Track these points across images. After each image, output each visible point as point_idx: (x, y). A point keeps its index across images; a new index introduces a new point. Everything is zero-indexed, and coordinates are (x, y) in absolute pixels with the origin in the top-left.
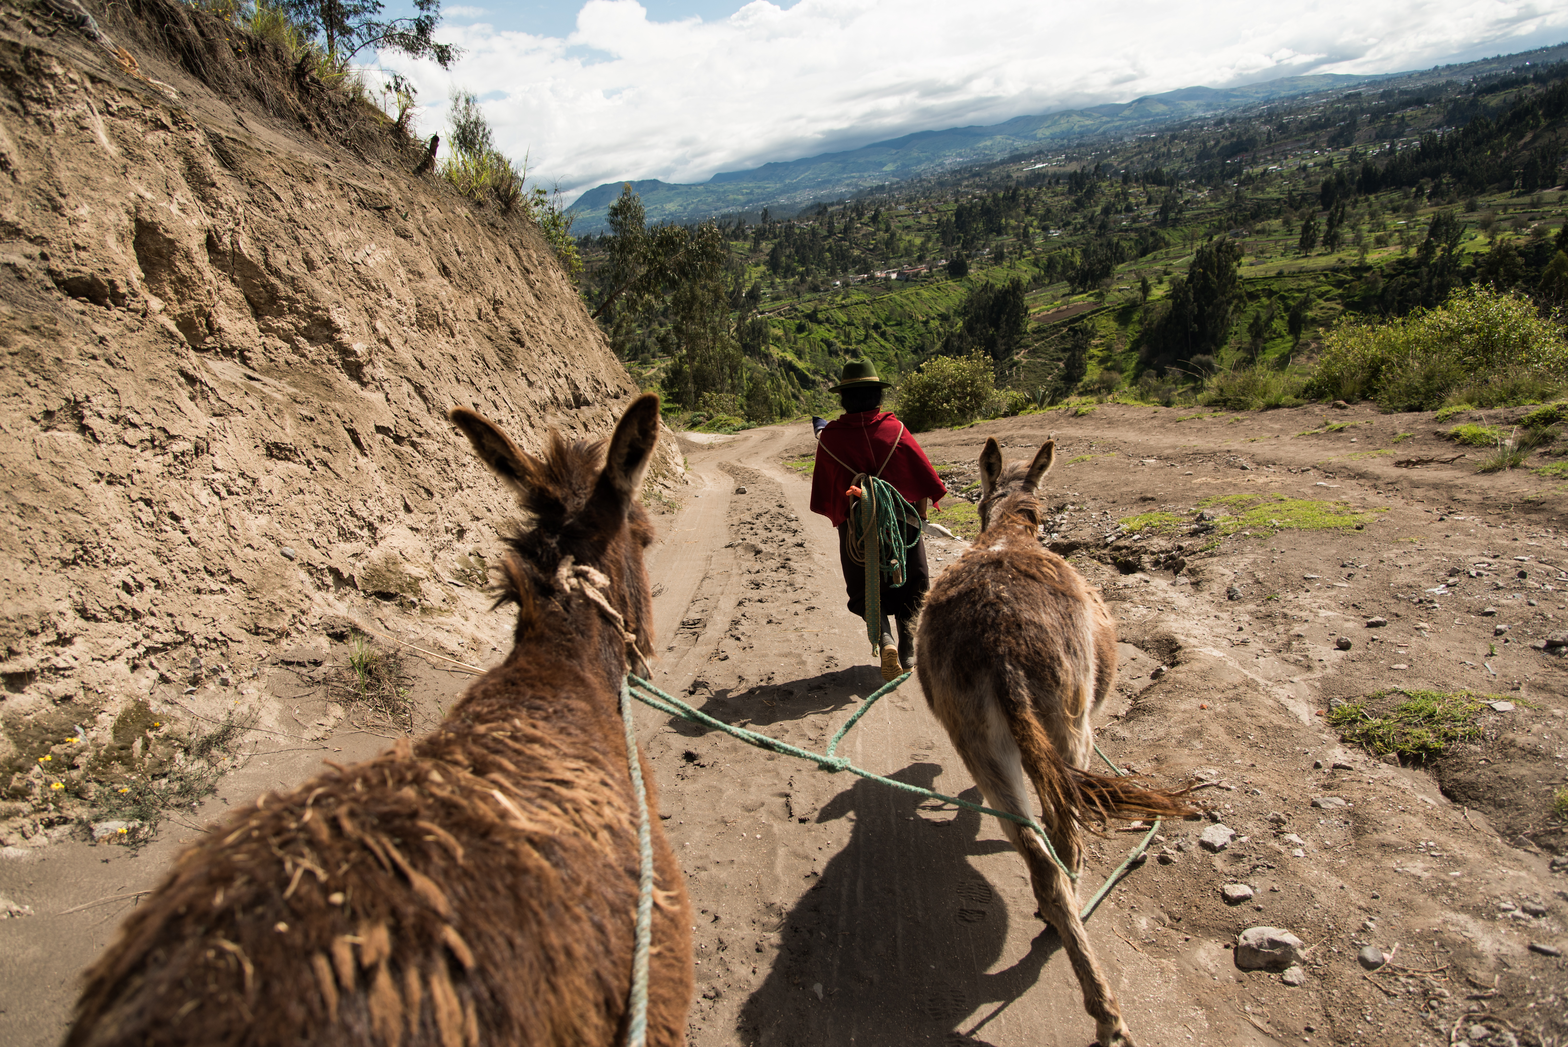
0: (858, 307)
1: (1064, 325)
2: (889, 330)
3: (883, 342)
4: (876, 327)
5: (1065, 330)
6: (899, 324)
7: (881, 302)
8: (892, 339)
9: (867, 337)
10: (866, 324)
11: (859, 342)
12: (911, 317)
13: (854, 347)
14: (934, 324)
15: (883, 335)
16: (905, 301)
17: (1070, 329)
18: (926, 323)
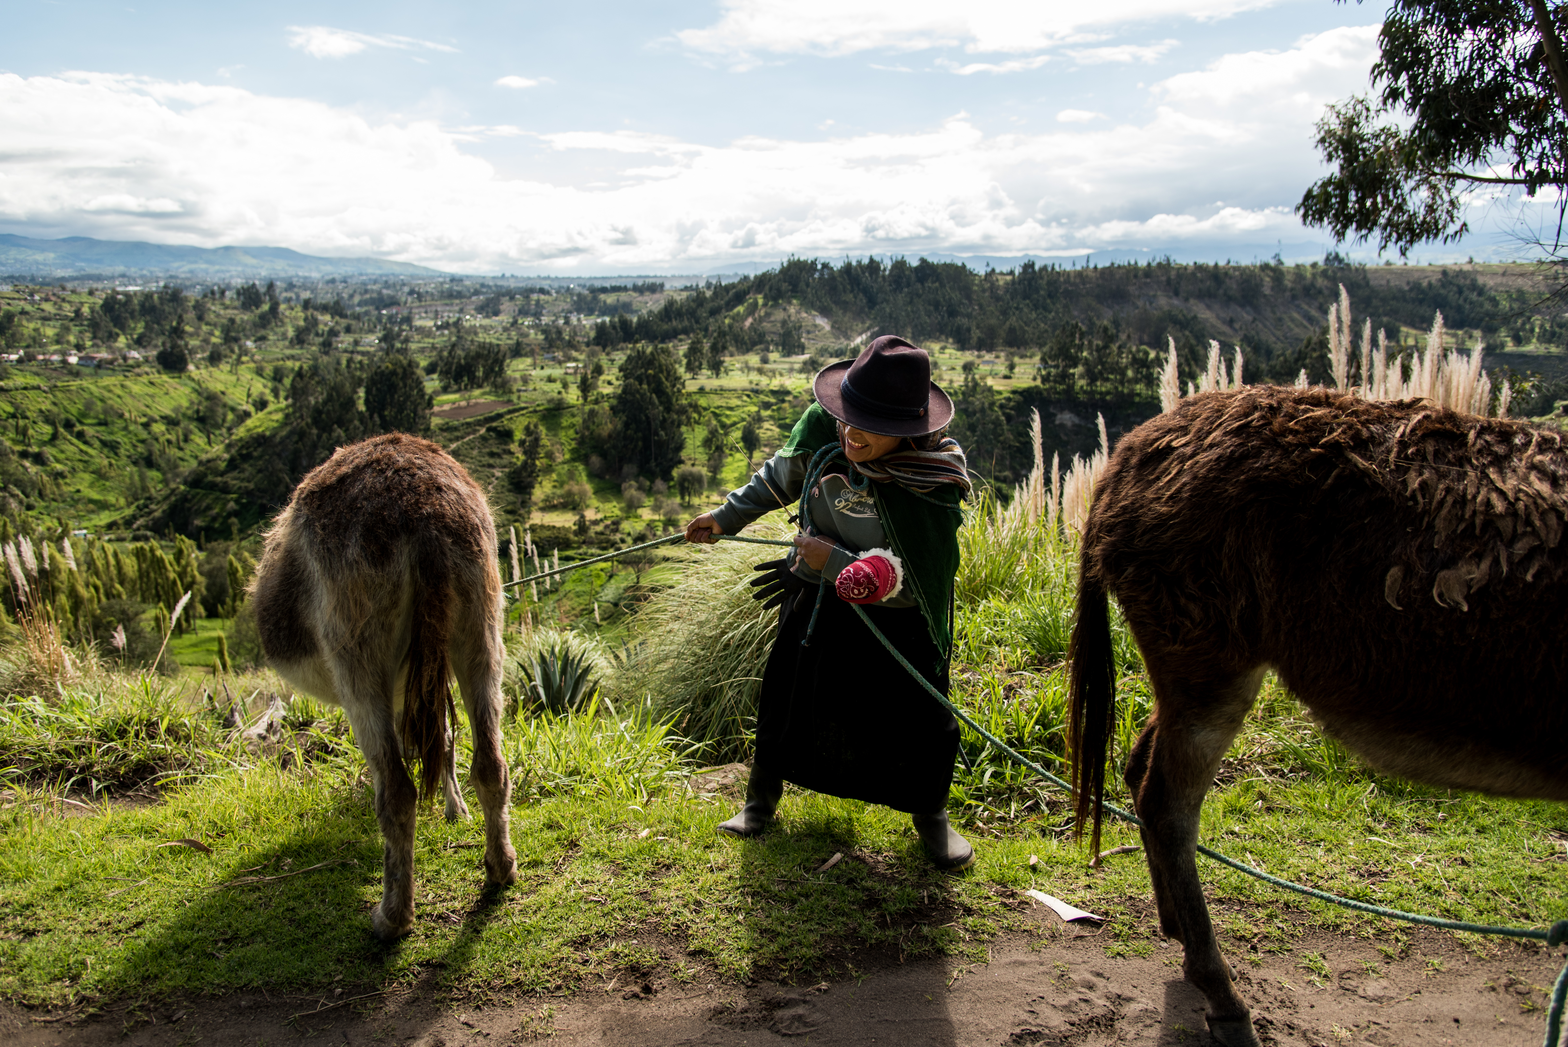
0: (31, 394)
1: (479, 423)
2: (90, 431)
3: (84, 447)
4: (68, 425)
5: (483, 431)
6: (103, 423)
7: (66, 390)
8: (97, 444)
9: (54, 437)
10: (49, 419)
11: (44, 443)
12: (121, 416)
13: (35, 449)
14: (159, 428)
15: (80, 436)
16: (106, 394)
17: (489, 430)
18: (146, 426)
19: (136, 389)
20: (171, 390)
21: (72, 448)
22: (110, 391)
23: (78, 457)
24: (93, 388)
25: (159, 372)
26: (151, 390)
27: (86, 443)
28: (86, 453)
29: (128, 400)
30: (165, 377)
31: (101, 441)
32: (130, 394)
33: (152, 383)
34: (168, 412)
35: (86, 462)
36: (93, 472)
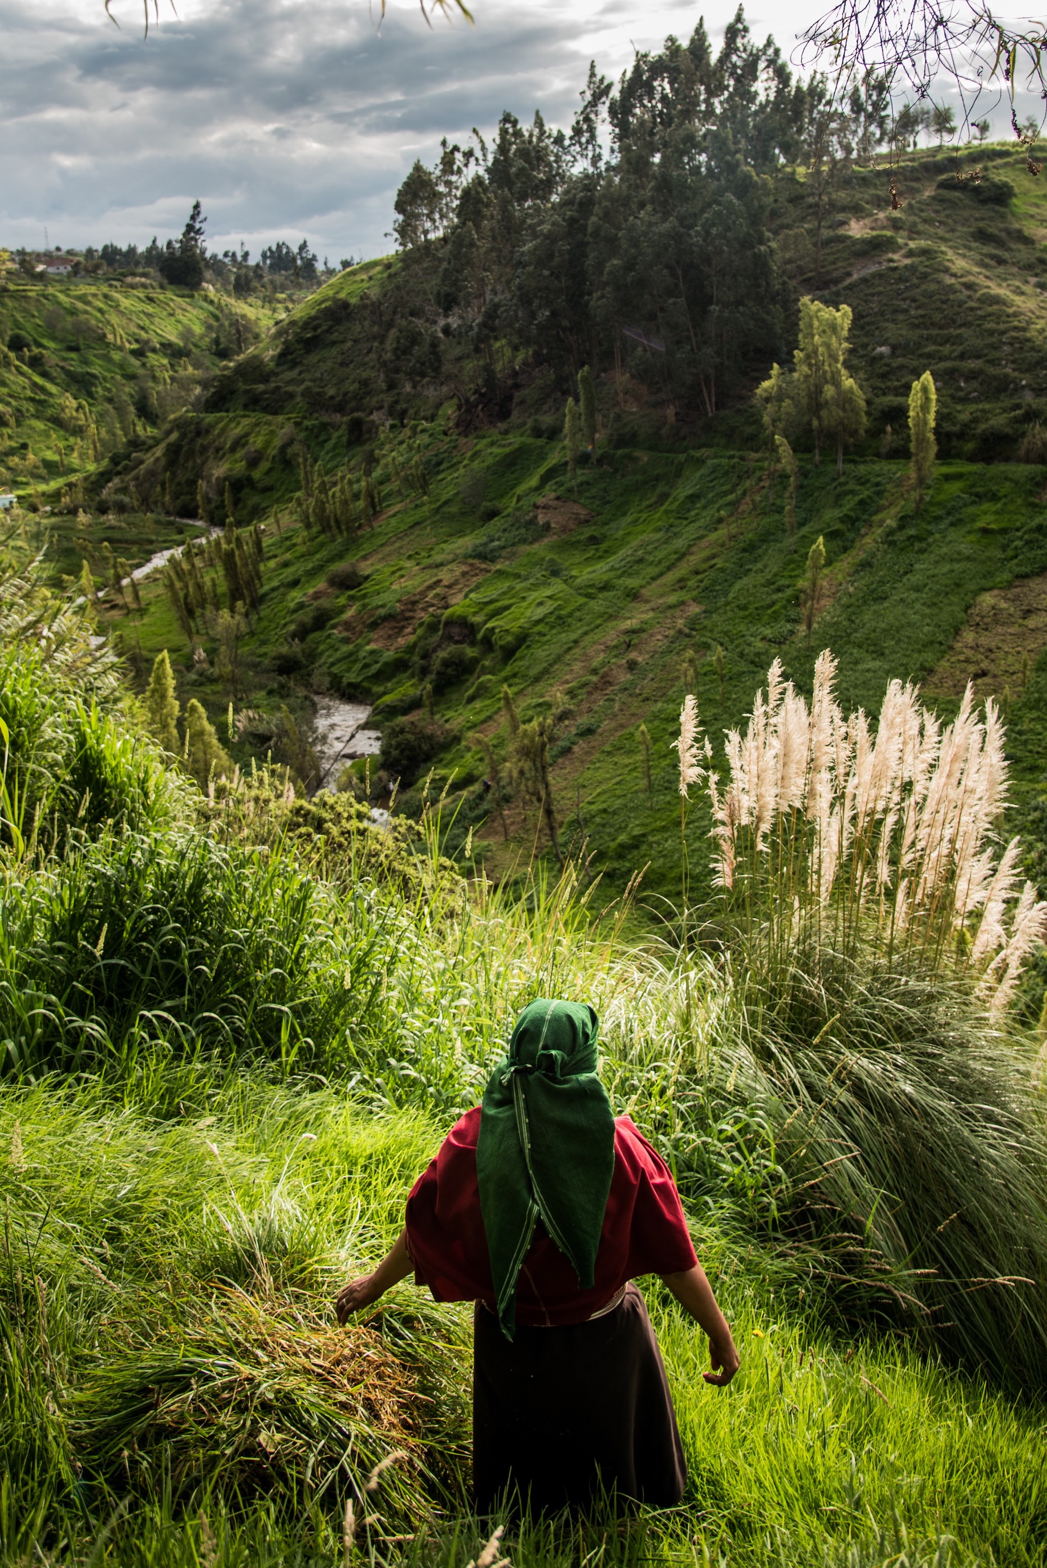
19: (125, 303)
20: (178, 311)
21: (21, 380)
22: (88, 303)
23: (29, 393)
24: (62, 297)
25: (162, 287)
26: (150, 309)
27: (45, 375)
28: (43, 389)
29: (114, 319)
30: (169, 295)
31: (68, 373)
32: (117, 307)
33: (151, 300)
34: (173, 338)
35: (41, 402)
36: (49, 420)
